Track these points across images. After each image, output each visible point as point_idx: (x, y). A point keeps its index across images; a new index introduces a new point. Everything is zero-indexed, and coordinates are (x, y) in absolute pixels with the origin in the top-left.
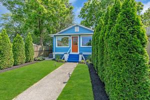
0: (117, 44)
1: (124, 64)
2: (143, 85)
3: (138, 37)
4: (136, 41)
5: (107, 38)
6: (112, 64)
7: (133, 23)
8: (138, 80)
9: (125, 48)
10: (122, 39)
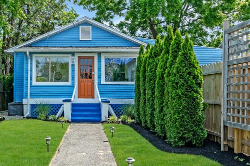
0: (177, 83)
1: (183, 102)
2: (197, 118)
3: (194, 78)
4: (191, 82)
5: (168, 76)
6: (173, 103)
7: (190, 66)
8: (194, 115)
9: (183, 88)
10: (181, 79)
